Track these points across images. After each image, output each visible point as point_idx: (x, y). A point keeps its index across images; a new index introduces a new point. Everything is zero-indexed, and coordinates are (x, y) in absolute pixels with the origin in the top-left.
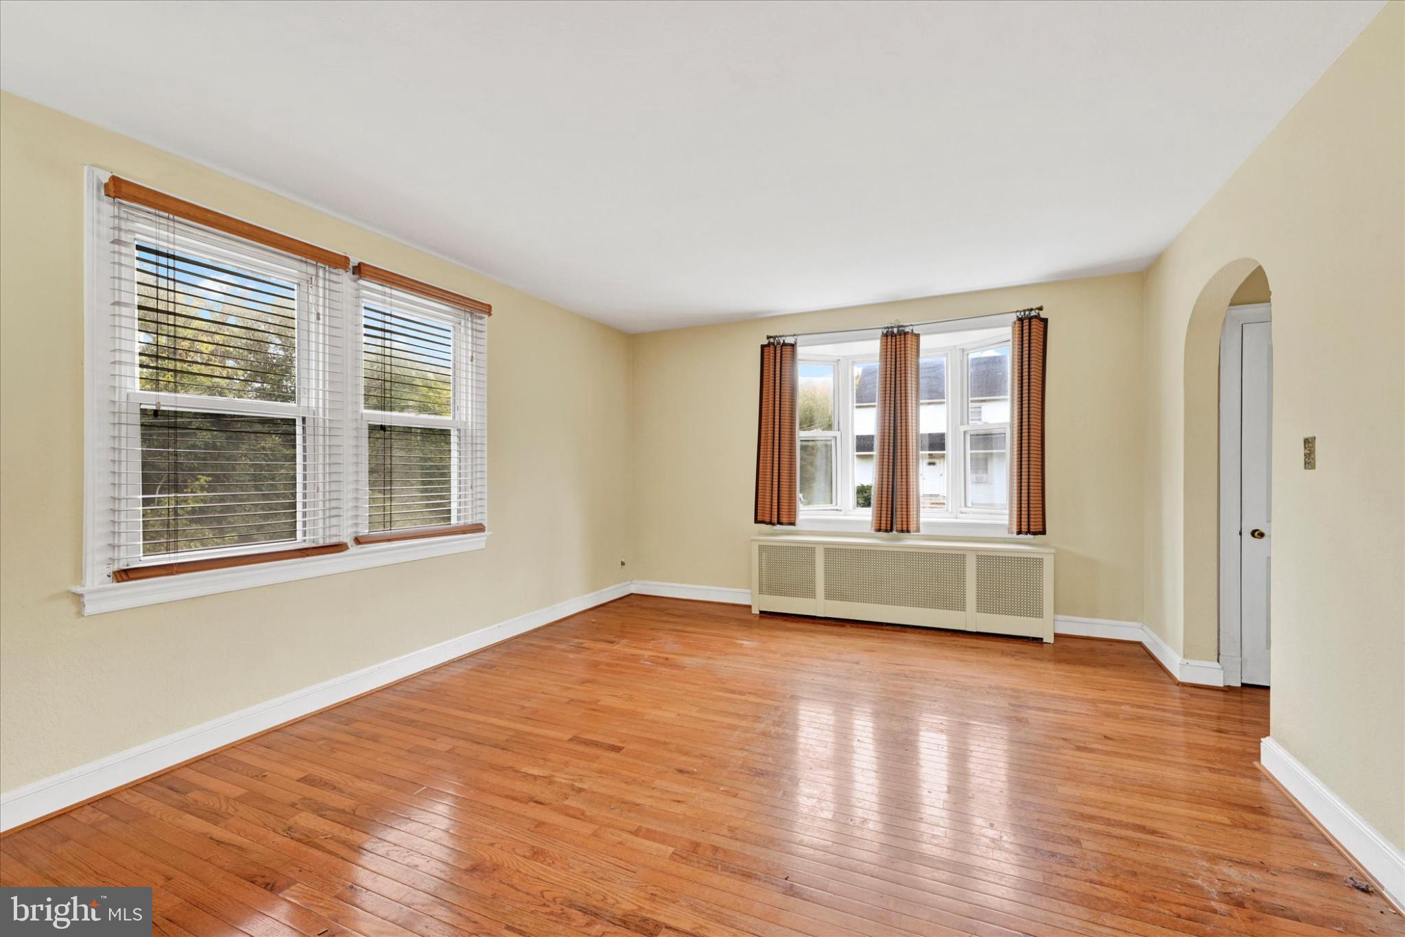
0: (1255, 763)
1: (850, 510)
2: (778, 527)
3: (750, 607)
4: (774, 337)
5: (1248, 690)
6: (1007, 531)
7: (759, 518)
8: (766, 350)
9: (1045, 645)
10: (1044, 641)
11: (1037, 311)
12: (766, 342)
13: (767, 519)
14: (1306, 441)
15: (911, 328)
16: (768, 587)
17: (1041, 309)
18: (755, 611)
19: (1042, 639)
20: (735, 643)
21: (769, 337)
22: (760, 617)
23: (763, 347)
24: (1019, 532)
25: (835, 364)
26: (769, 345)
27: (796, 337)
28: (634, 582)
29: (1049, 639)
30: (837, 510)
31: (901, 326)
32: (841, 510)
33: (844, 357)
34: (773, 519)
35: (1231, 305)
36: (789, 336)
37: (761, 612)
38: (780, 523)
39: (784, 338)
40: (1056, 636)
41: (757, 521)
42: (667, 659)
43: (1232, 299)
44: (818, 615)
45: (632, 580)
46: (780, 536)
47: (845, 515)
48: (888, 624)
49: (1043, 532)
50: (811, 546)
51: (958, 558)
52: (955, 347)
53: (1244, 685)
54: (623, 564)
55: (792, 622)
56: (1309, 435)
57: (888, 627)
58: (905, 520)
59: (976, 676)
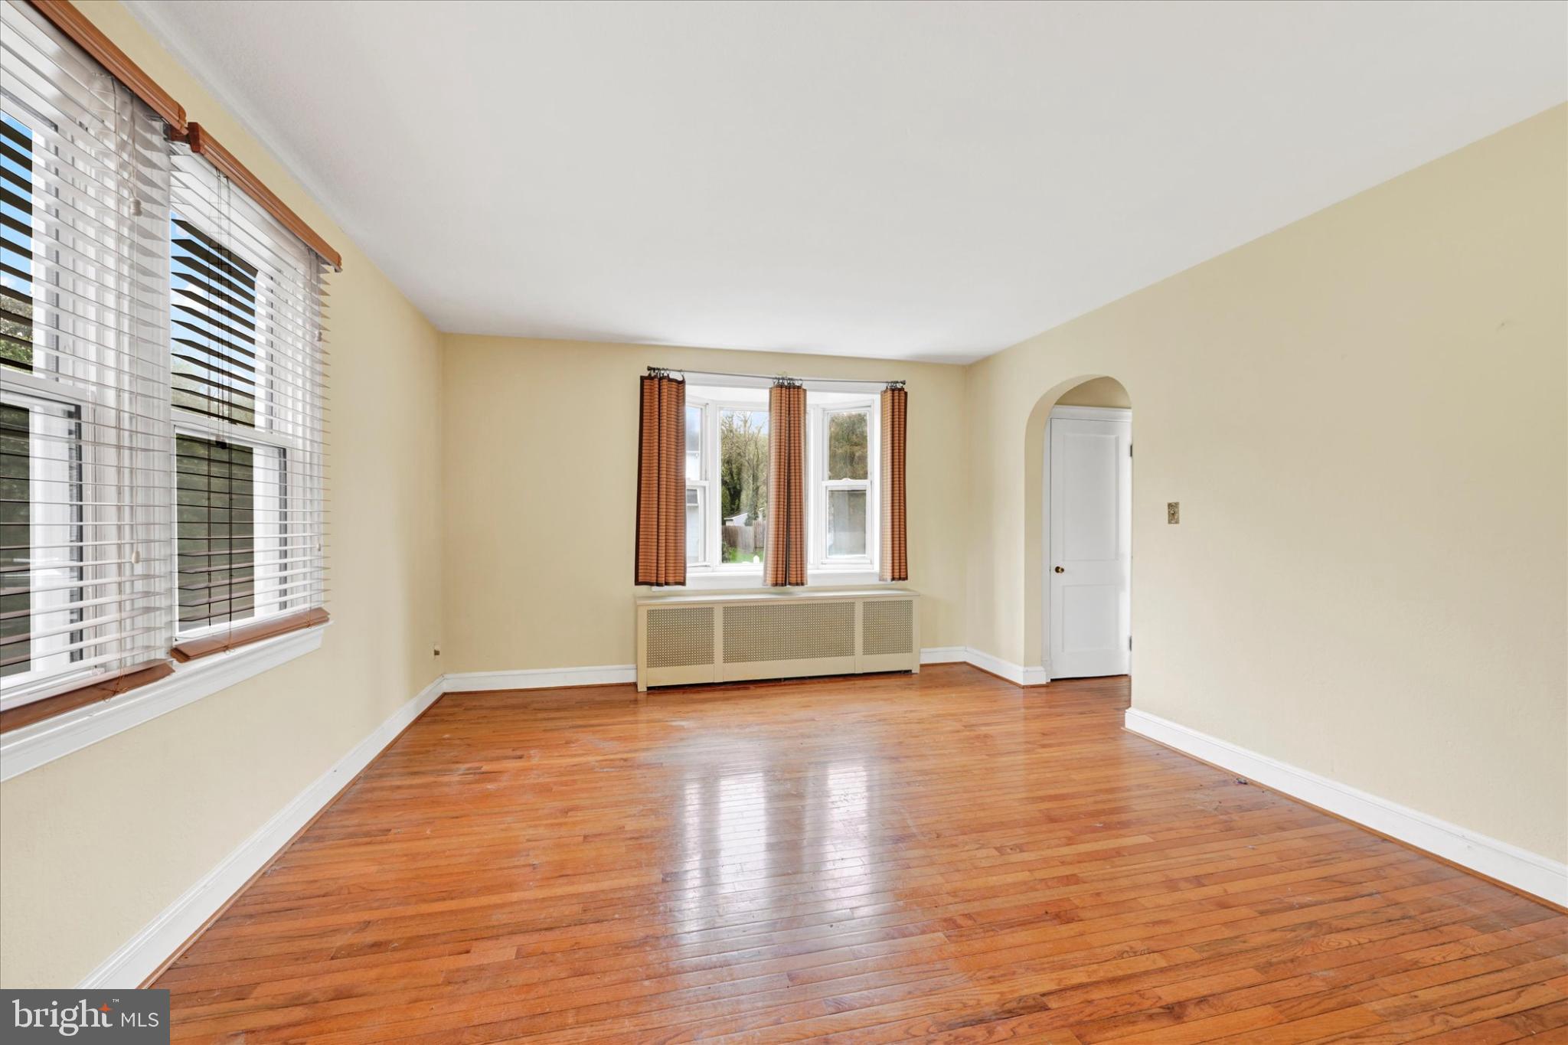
0: (1122, 728)
1: (716, 566)
2: (666, 588)
3: (635, 685)
4: (654, 369)
5: (1055, 683)
6: (878, 579)
7: (641, 579)
8: (647, 382)
9: (913, 676)
10: (913, 672)
11: (901, 385)
12: (646, 373)
13: (654, 580)
14: (1170, 505)
15: (800, 382)
16: (656, 659)
17: (904, 383)
18: (642, 688)
19: (911, 671)
20: (671, 726)
21: (649, 369)
22: (648, 694)
23: (643, 379)
24: (893, 579)
25: (703, 407)
26: (650, 378)
27: (682, 373)
28: (446, 676)
29: (916, 670)
30: (706, 566)
31: (792, 379)
32: (709, 566)
33: (713, 401)
34: (659, 579)
35: (1056, 404)
36: (673, 370)
37: (649, 688)
38: (667, 584)
39: (668, 372)
40: (922, 666)
41: (637, 583)
42: (625, 760)
43: (1058, 400)
44: (716, 682)
45: (442, 675)
46: (669, 597)
47: (713, 571)
48: (786, 679)
49: (906, 578)
50: (708, 606)
51: (848, 606)
52: (818, 405)
53: (1052, 680)
54: (437, 653)
55: (694, 693)
56: (1172, 501)
57: (786, 682)
58: (799, 572)
59: (913, 709)
